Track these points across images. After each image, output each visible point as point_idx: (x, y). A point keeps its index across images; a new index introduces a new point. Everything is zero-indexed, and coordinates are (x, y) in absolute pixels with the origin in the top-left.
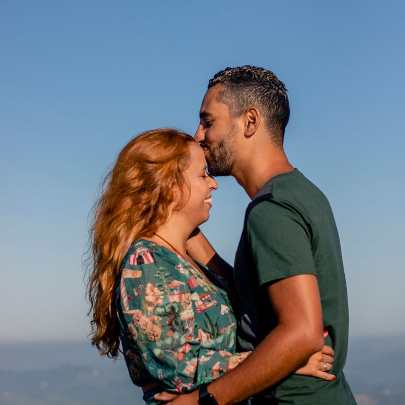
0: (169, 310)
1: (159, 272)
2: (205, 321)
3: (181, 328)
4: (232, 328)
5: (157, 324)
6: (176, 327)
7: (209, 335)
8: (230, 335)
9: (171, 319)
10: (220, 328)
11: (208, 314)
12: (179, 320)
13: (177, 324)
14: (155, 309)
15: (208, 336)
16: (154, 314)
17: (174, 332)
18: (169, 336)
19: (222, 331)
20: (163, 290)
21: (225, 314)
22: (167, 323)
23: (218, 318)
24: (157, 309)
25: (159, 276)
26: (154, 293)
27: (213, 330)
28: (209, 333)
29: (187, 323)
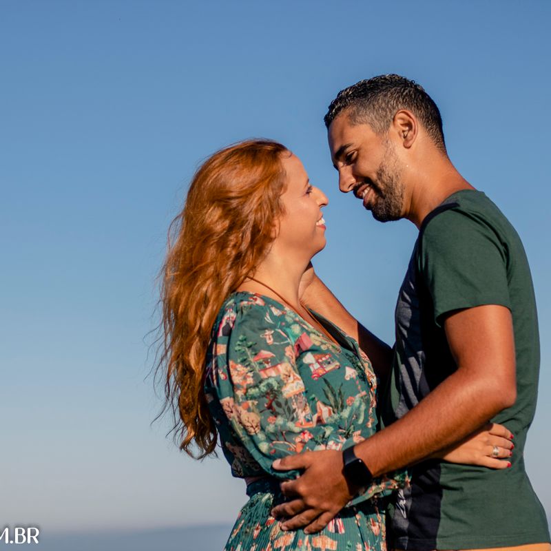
0: (265, 389)
1: (238, 343)
2: (324, 390)
3: (286, 410)
4: (362, 397)
5: (253, 411)
6: (278, 410)
7: (331, 408)
8: (359, 407)
9: (270, 400)
10: (344, 398)
11: (328, 380)
12: (281, 400)
13: (279, 405)
14: (247, 391)
15: (330, 410)
16: (247, 399)
17: (276, 416)
18: (271, 423)
19: (347, 402)
20: (249, 364)
21: (352, 379)
22: (266, 405)
23: (342, 384)
24: (249, 390)
25: (240, 348)
26: (238, 371)
27: (336, 401)
28: (331, 406)
29: (294, 400)
